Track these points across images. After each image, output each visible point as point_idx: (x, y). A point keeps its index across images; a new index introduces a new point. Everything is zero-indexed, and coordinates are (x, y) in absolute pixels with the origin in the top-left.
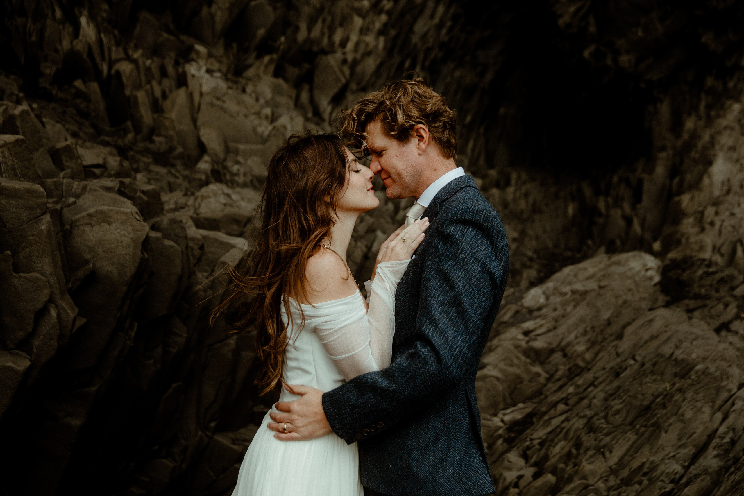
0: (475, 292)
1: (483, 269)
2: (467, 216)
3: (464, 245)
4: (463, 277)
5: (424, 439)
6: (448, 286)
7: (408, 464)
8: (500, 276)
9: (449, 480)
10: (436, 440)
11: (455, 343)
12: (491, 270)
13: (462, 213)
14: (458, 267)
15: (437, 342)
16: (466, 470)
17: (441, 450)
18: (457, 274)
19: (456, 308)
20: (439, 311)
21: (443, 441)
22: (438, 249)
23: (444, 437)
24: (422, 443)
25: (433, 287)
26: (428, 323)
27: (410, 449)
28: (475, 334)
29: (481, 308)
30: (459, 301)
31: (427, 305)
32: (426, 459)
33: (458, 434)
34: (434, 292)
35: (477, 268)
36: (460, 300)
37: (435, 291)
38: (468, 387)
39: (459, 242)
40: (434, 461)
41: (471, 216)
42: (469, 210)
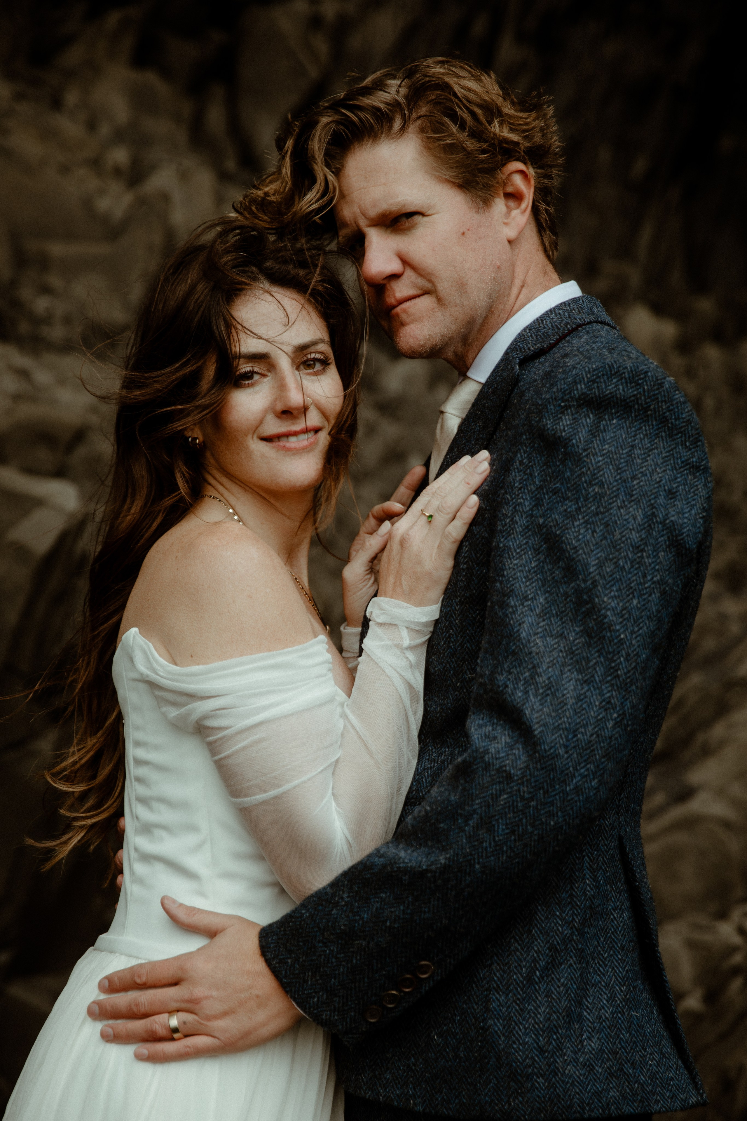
0: (629, 579)
1: (650, 520)
2: (606, 387)
3: (599, 462)
4: (597, 544)
5: (522, 962)
6: (559, 567)
7: (482, 1028)
8: (699, 532)
9: (589, 1067)
10: (553, 966)
11: (584, 712)
12: (672, 521)
13: (591, 381)
14: (583, 518)
15: (538, 712)
16: (632, 1044)
17: (567, 991)
18: (580, 537)
19: (582, 625)
20: (538, 633)
21: (569, 967)
22: (531, 475)
23: (571, 957)
24: (515, 974)
25: (520, 571)
26: (511, 663)
27: (486, 990)
28: (634, 687)
29: (648, 619)
30: (587, 604)
31: (507, 616)
32: (528, 1013)
33: (605, 952)
34: (523, 582)
35: (634, 519)
36: (591, 601)
37: (526, 582)
38: (626, 830)
39: (587, 456)
40: (549, 1019)
41: (616, 386)
42: (611, 371)
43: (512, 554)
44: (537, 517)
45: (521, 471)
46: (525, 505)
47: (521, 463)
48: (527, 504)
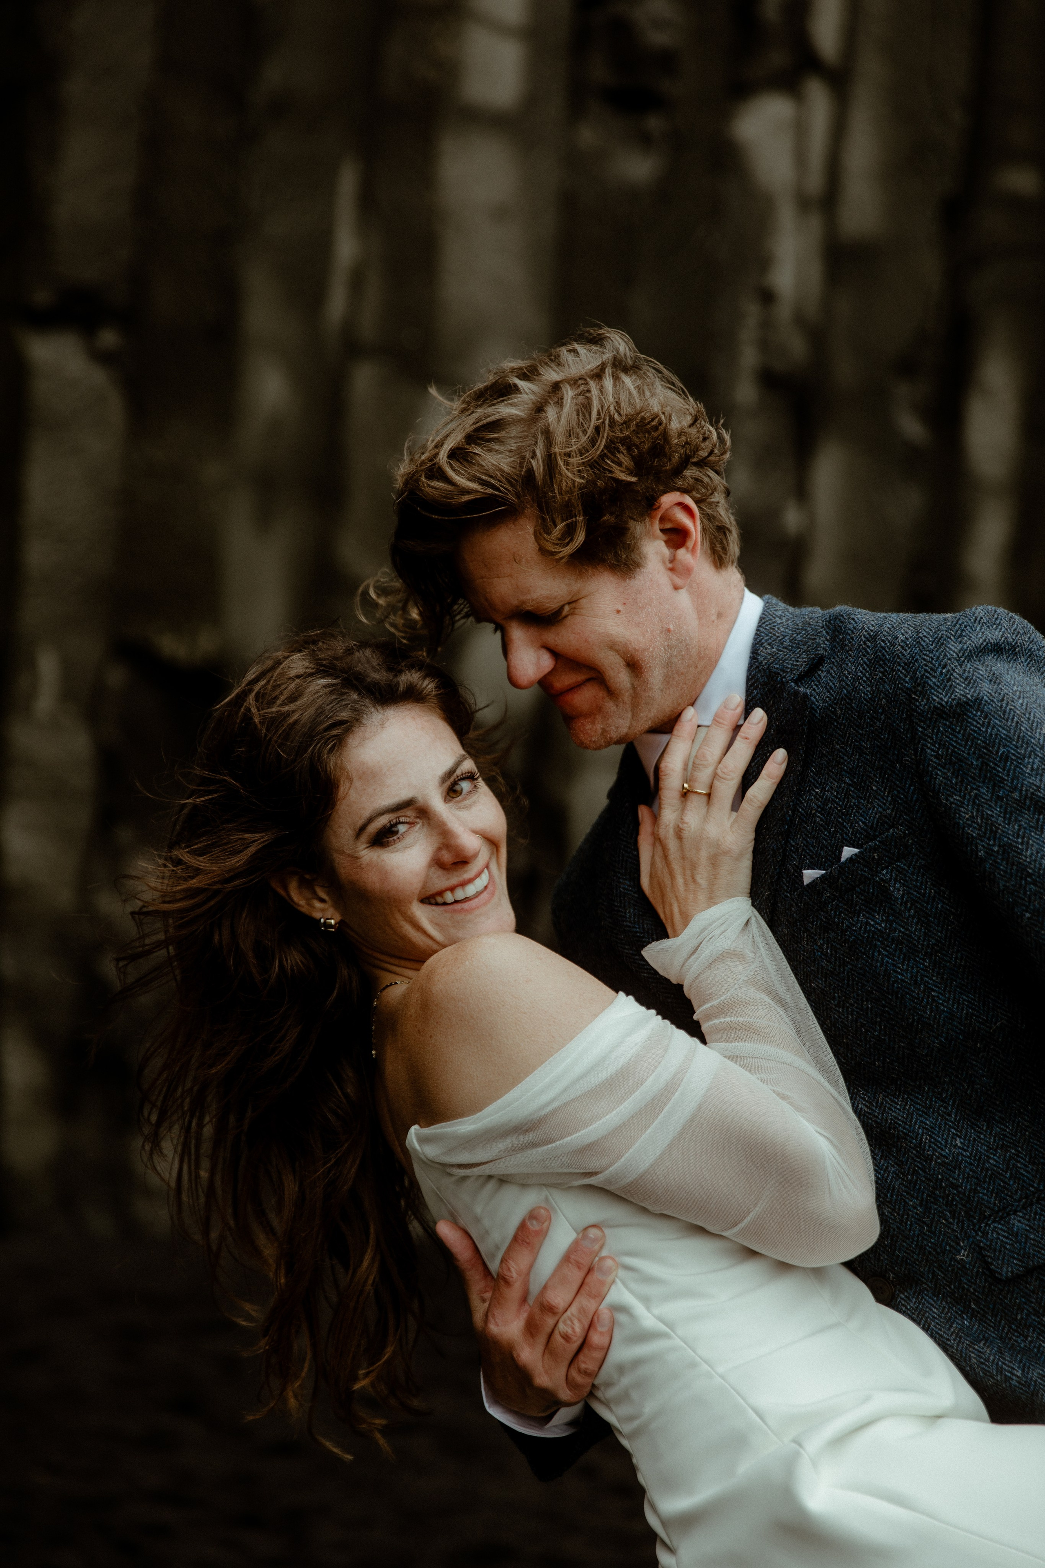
43: (1018, 848)
44: (1008, 795)
45: (945, 764)
46: (984, 793)
47: (937, 757)
48: (984, 791)
